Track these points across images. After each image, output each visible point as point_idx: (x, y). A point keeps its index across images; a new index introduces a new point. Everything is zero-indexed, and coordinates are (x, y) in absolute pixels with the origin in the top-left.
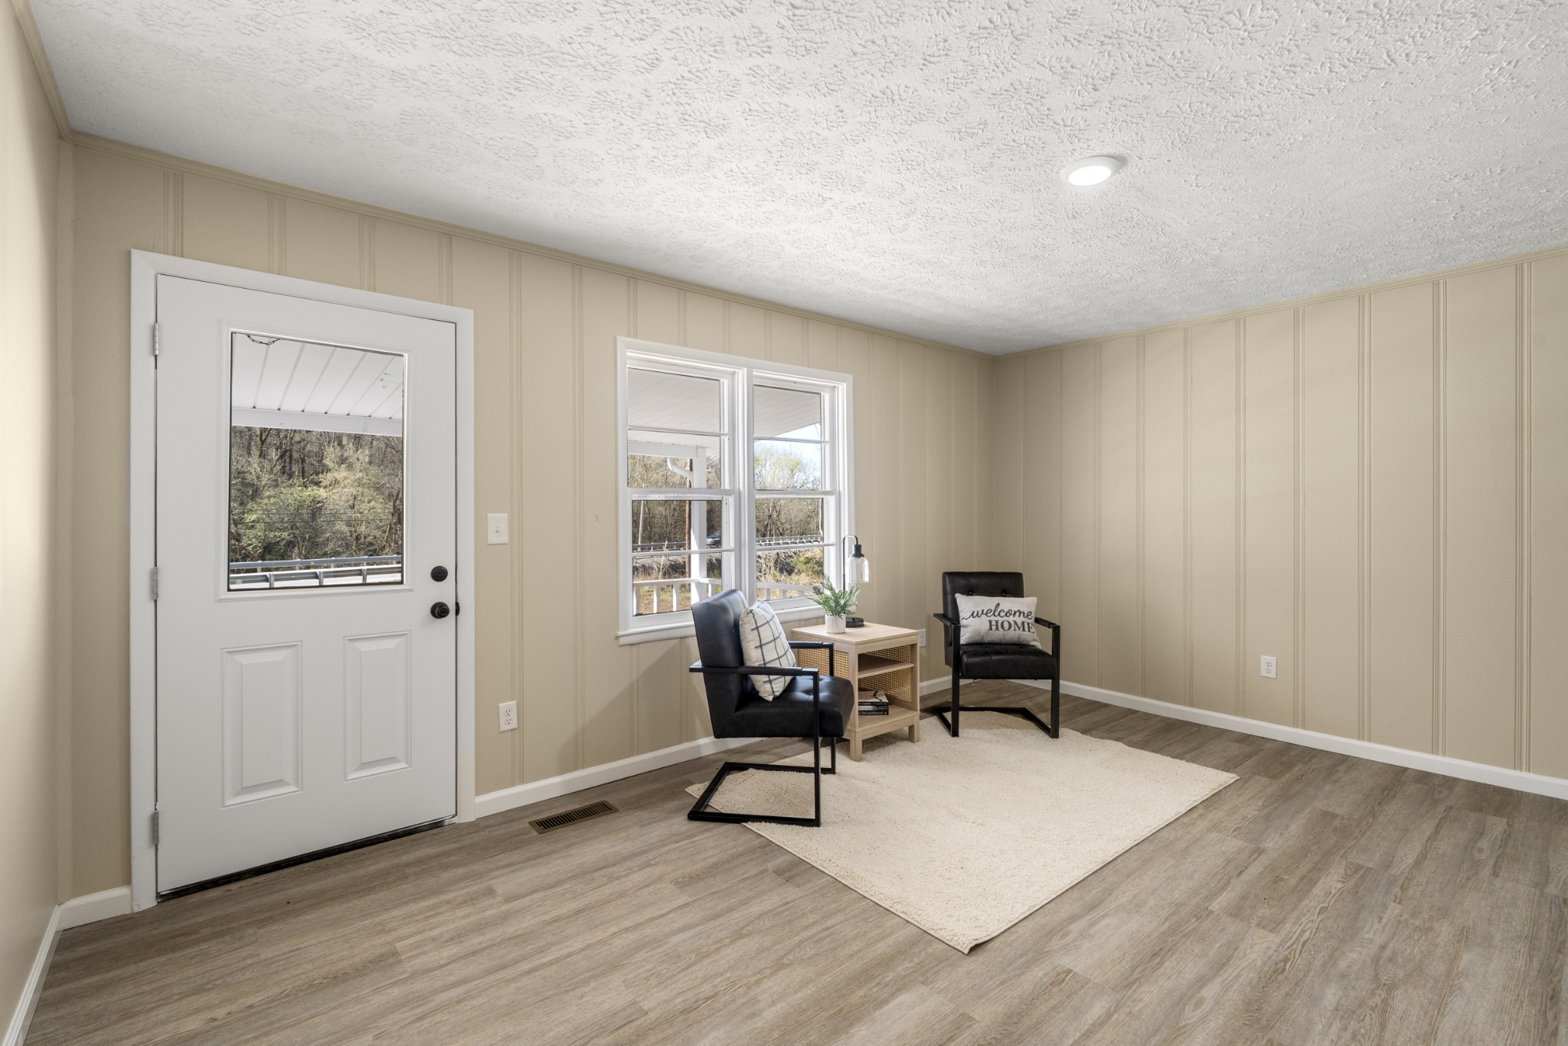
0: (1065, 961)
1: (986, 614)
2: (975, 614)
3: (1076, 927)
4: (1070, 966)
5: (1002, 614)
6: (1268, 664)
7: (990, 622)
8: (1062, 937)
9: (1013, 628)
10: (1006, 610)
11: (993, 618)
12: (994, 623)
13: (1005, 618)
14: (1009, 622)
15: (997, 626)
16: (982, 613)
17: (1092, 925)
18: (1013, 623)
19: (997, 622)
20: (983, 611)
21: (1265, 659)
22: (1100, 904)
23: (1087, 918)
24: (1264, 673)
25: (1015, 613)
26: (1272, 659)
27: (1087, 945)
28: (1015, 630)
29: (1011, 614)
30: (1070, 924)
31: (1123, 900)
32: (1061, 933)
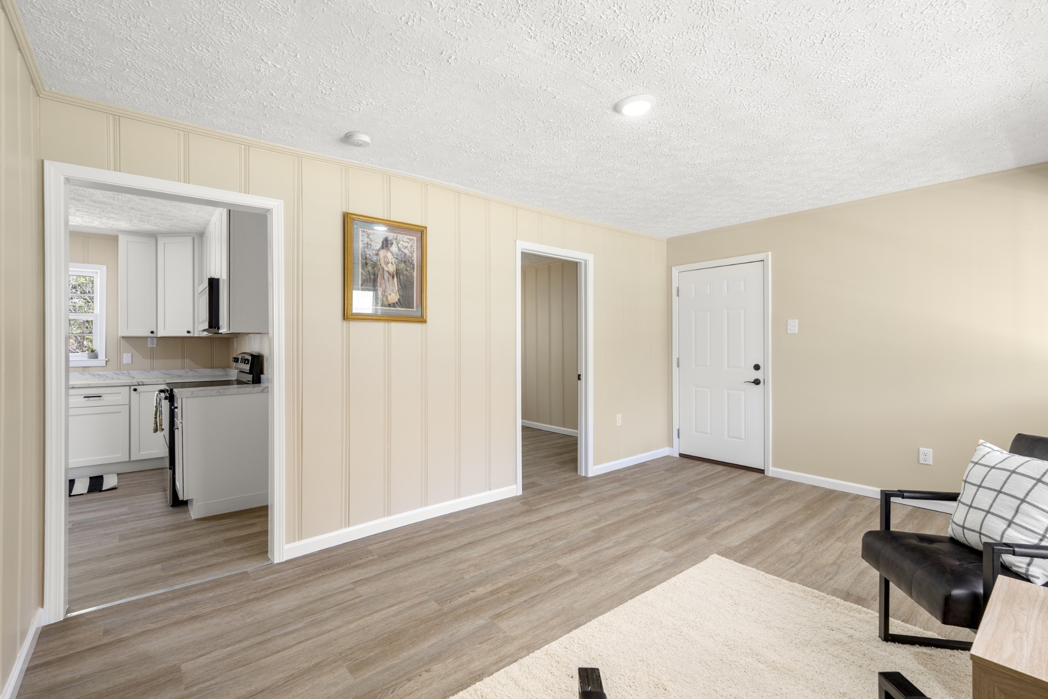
0: (667, 554)
3: (659, 567)
4: (665, 552)
8: (667, 563)
17: (650, 568)
22: (641, 578)
23: (651, 571)
27: (655, 560)
30: (661, 569)
31: (626, 580)
32: (667, 564)
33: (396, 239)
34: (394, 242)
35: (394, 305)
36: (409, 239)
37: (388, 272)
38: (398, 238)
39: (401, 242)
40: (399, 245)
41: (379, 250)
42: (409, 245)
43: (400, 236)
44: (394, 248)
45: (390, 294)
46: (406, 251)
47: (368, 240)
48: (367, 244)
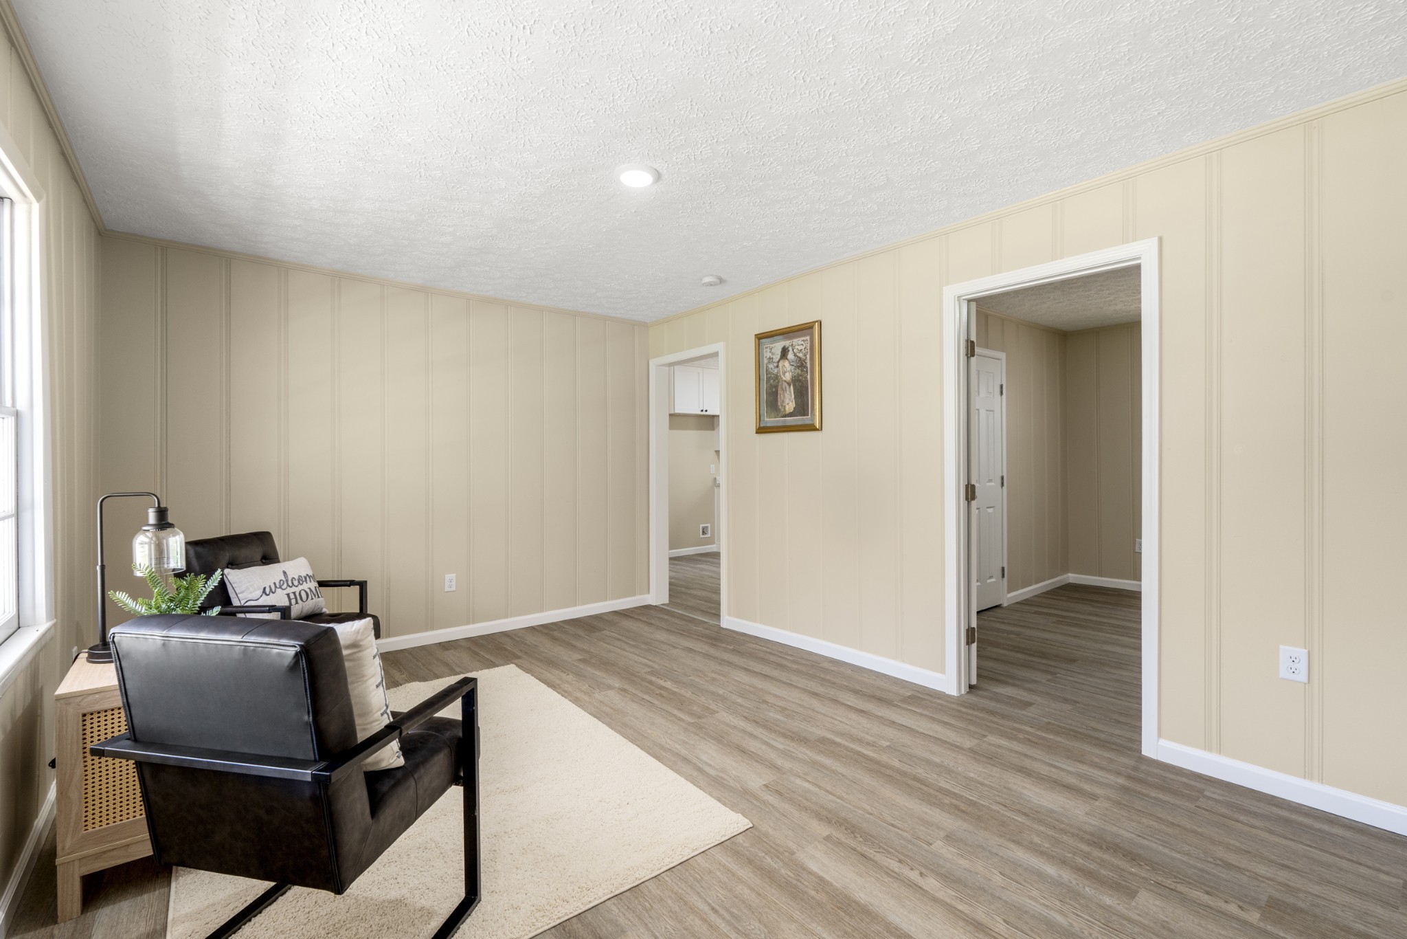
1: (280, 587)
2: (268, 591)
5: (296, 583)
6: (450, 581)
7: (288, 595)
9: (310, 596)
10: (296, 577)
11: (290, 590)
12: (292, 596)
13: (300, 587)
14: (305, 591)
15: (296, 598)
16: (276, 587)
18: (308, 591)
19: (294, 593)
20: (275, 584)
21: (448, 577)
24: (447, 589)
25: (306, 578)
26: (453, 576)
28: (312, 599)
29: (303, 582)
33: (792, 345)
34: (790, 349)
35: (791, 415)
36: (803, 341)
37: (785, 381)
38: (794, 343)
39: (797, 347)
40: (795, 350)
41: (778, 362)
42: (803, 348)
43: (795, 341)
44: (790, 356)
45: (788, 404)
46: (801, 355)
47: (770, 354)
48: (770, 358)
